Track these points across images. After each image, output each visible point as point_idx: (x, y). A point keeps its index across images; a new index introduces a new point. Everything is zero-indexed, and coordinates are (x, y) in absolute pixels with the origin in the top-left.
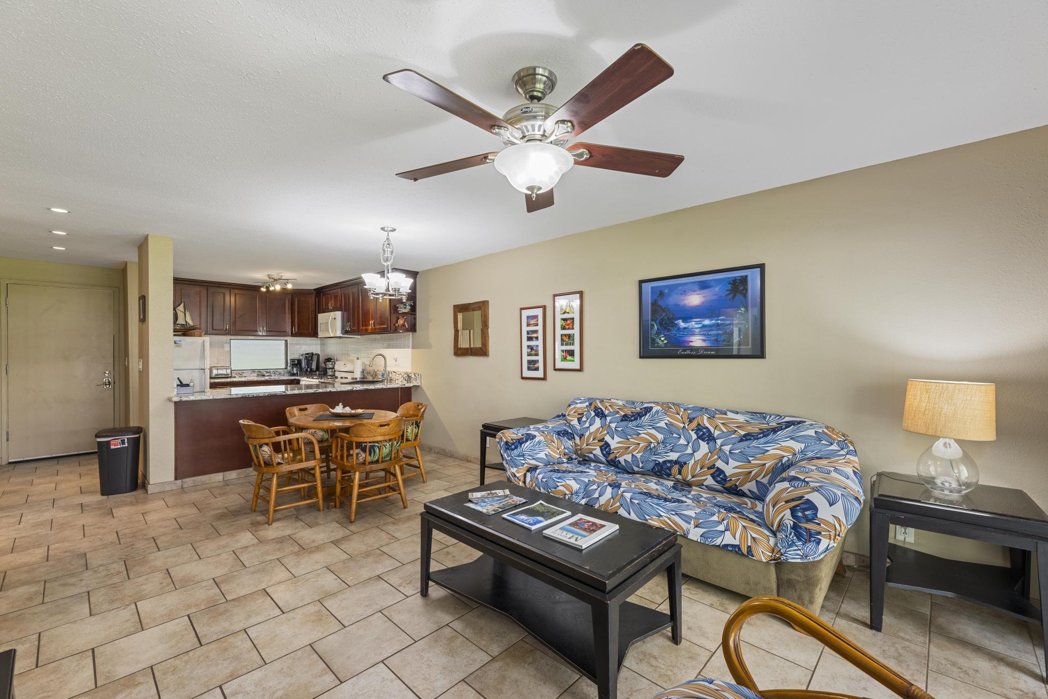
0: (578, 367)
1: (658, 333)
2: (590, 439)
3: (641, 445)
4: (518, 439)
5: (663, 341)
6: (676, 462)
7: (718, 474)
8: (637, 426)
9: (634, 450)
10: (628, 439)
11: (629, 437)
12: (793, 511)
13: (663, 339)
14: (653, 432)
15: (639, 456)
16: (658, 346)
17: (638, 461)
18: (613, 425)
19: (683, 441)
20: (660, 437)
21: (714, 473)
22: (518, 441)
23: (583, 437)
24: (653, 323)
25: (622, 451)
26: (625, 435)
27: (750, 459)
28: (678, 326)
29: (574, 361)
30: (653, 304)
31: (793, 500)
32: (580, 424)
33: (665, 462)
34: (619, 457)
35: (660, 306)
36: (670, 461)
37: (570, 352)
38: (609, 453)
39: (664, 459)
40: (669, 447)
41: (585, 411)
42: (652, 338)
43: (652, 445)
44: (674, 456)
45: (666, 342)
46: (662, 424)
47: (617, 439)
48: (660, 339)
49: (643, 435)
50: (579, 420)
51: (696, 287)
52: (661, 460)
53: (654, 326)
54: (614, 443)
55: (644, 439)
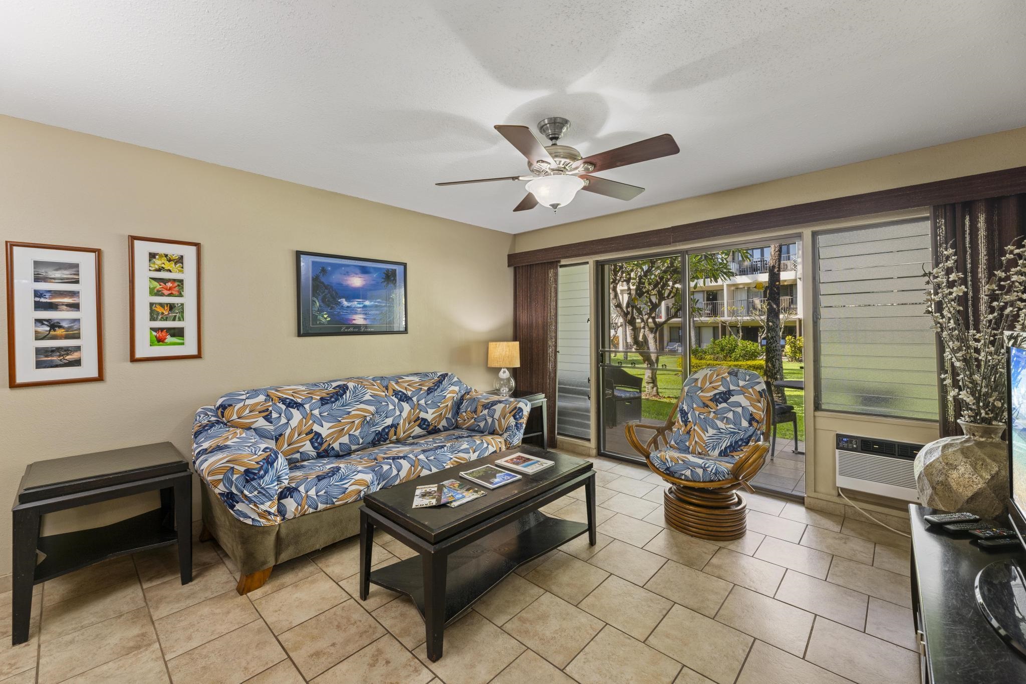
0: (194, 352)
1: (320, 311)
2: (294, 436)
3: (356, 422)
4: (264, 459)
5: (326, 318)
6: (392, 426)
7: (423, 423)
8: (343, 406)
9: (350, 429)
10: (340, 421)
11: (340, 419)
12: (514, 416)
13: (325, 316)
14: (362, 406)
15: (357, 433)
16: (320, 324)
17: (358, 438)
18: (316, 412)
19: (391, 407)
20: (372, 409)
21: (420, 423)
22: (265, 461)
23: (281, 439)
24: (315, 299)
25: (335, 435)
26: (333, 418)
27: (439, 404)
28: (341, 305)
29: (183, 344)
30: (313, 280)
31: (513, 411)
32: (271, 422)
33: (384, 429)
34: (333, 443)
35: (323, 283)
36: (388, 427)
37: (172, 331)
38: (321, 444)
39: (383, 427)
40: (384, 415)
41: (270, 406)
42: (313, 315)
43: (368, 419)
44: (389, 421)
45: (329, 319)
46: (367, 397)
47: (326, 425)
48: (323, 316)
49: (353, 413)
50: (268, 418)
51: (358, 271)
52: (380, 429)
53: (316, 303)
54: (325, 430)
55: (357, 416)
